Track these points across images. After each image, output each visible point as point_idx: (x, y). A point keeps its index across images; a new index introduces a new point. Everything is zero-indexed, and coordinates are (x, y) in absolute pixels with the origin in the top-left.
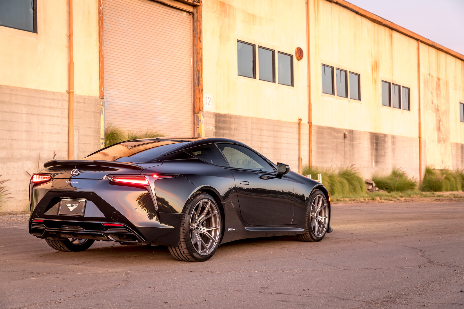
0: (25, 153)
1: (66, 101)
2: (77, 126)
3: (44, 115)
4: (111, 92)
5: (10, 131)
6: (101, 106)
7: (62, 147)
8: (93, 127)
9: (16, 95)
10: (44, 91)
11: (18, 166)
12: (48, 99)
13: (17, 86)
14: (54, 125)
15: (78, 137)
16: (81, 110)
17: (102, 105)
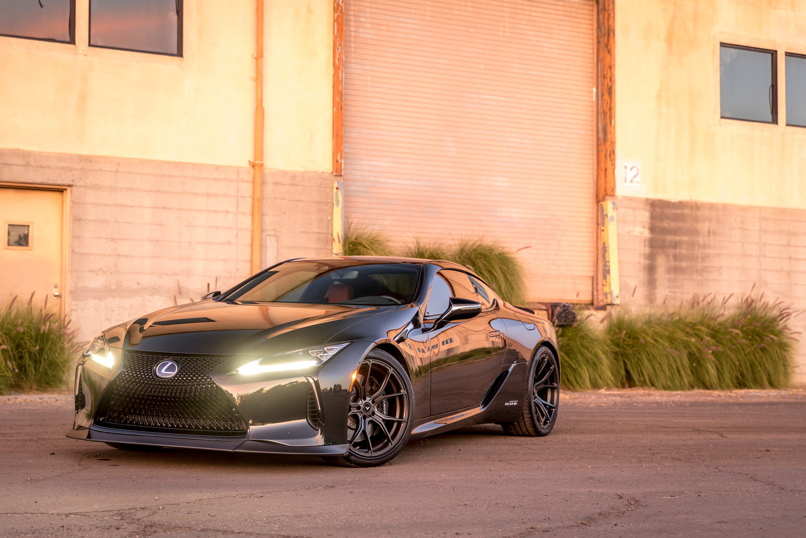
0: (147, 280)
1: (248, 182)
2: (275, 230)
3: (195, 210)
4: (374, 163)
5: (113, 239)
6: (335, 190)
7: (237, 270)
8: (315, 231)
9: (129, 173)
10: (194, 164)
11: (132, 305)
12: (204, 178)
13: (132, 156)
14: (218, 227)
15: (276, 250)
16: (284, 199)
17: (337, 188)
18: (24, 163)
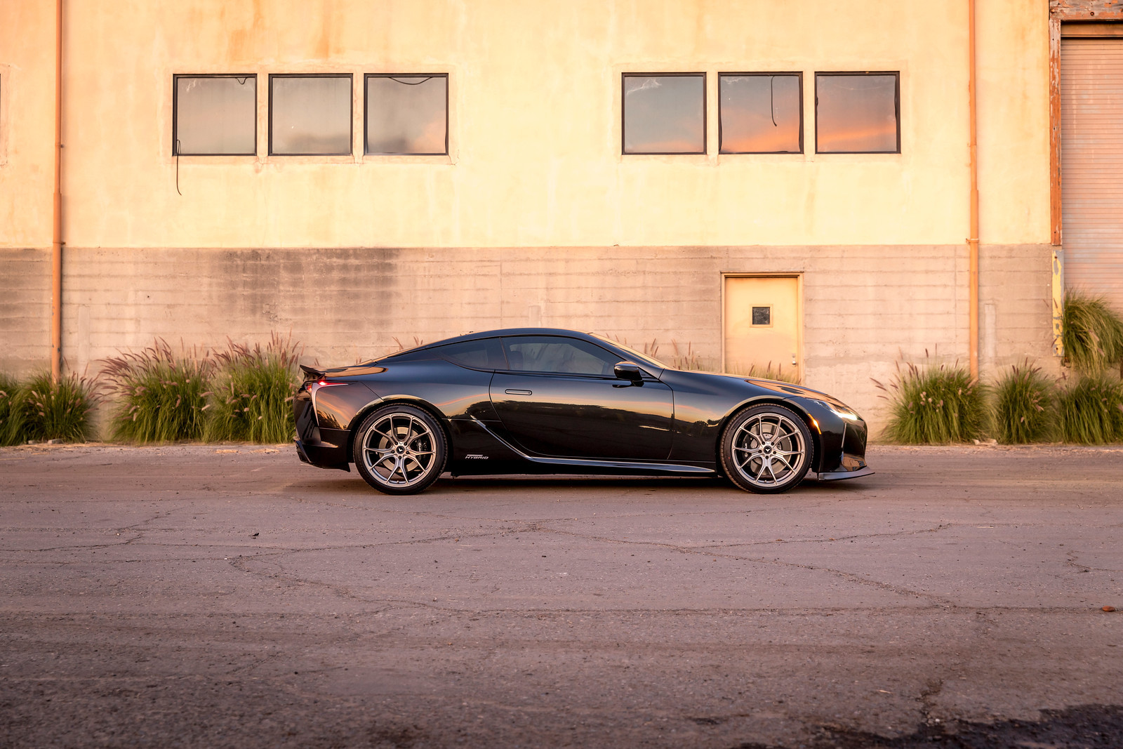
0: (872, 348)
1: (965, 257)
2: (993, 299)
3: (914, 286)
5: (840, 315)
6: (1054, 259)
7: (957, 336)
8: (1035, 298)
9: (853, 258)
10: (913, 245)
11: (859, 370)
12: (923, 258)
13: (856, 243)
14: (937, 300)
15: (994, 317)
16: (1002, 271)
17: (1056, 258)
18: (762, 257)
